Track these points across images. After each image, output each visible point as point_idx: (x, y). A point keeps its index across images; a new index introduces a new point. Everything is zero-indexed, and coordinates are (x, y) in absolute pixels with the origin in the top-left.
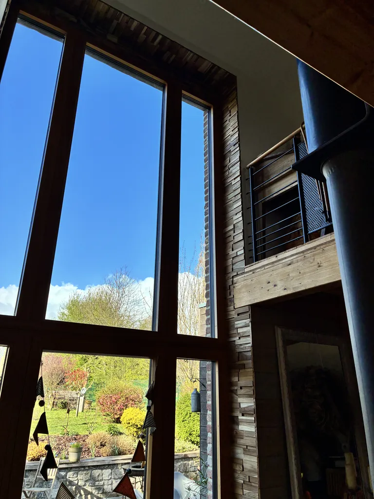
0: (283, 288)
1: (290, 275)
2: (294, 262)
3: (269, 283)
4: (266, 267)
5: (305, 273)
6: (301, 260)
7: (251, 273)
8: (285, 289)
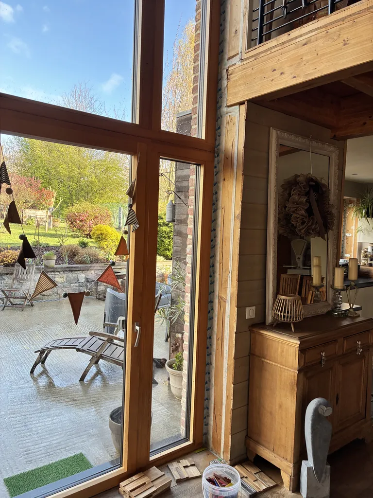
0: (293, 76)
1: (304, 59)
2: (312, 41)
3: (275, 70)
4: (273, 50)
5: (324, 54)
6: (322, 37)
7: (253, 59)
8: (294, 77)
